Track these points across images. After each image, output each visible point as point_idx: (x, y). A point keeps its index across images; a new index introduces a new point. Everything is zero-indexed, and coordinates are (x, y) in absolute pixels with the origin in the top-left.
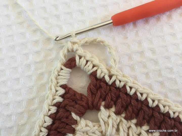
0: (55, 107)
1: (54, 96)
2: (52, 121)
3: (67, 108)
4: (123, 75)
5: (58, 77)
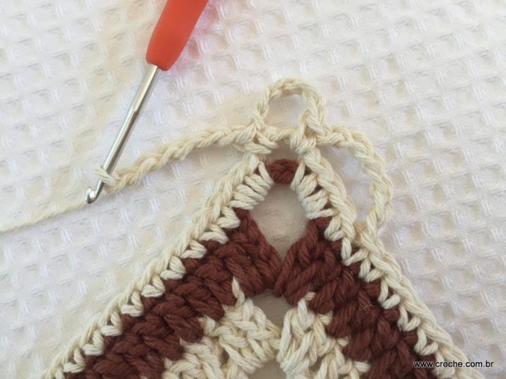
0: (202, 246)
1: (212, 223)
2: (183, 272)
3: (228, 263)
4: (386, 255)
5: (241, 187)
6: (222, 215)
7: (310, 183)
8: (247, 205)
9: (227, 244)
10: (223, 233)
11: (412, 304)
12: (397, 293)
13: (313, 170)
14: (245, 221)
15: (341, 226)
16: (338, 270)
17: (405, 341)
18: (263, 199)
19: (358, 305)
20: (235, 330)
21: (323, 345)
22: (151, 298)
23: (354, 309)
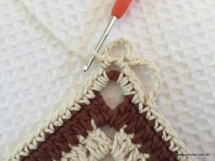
0: (79, 106)
1: (84, 96)
2: (71, 116)
3: (90, 112)
4: (157, 109)
5: (96, 82)
6: (88, 93)
7: (125, 81)
8: (98, 89)
9: (90, 105)
10: (88, 100)
11: (167, 130)
12: (161, 125)
13: (126, 75)
14: (97, 95)
15: (139, 97)
16: (137, 115)
17: (165, 145)
18: (105, 86)
19: (146, 130)
20: (92, 141)
21: (130, 147)
22: (58, 126)
23: (144, 132)
